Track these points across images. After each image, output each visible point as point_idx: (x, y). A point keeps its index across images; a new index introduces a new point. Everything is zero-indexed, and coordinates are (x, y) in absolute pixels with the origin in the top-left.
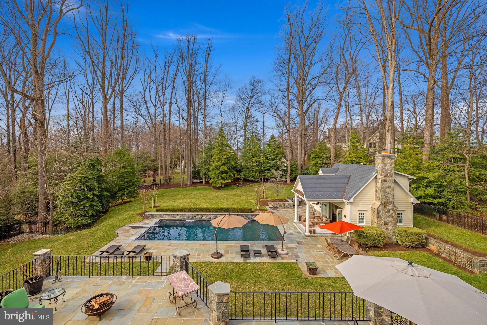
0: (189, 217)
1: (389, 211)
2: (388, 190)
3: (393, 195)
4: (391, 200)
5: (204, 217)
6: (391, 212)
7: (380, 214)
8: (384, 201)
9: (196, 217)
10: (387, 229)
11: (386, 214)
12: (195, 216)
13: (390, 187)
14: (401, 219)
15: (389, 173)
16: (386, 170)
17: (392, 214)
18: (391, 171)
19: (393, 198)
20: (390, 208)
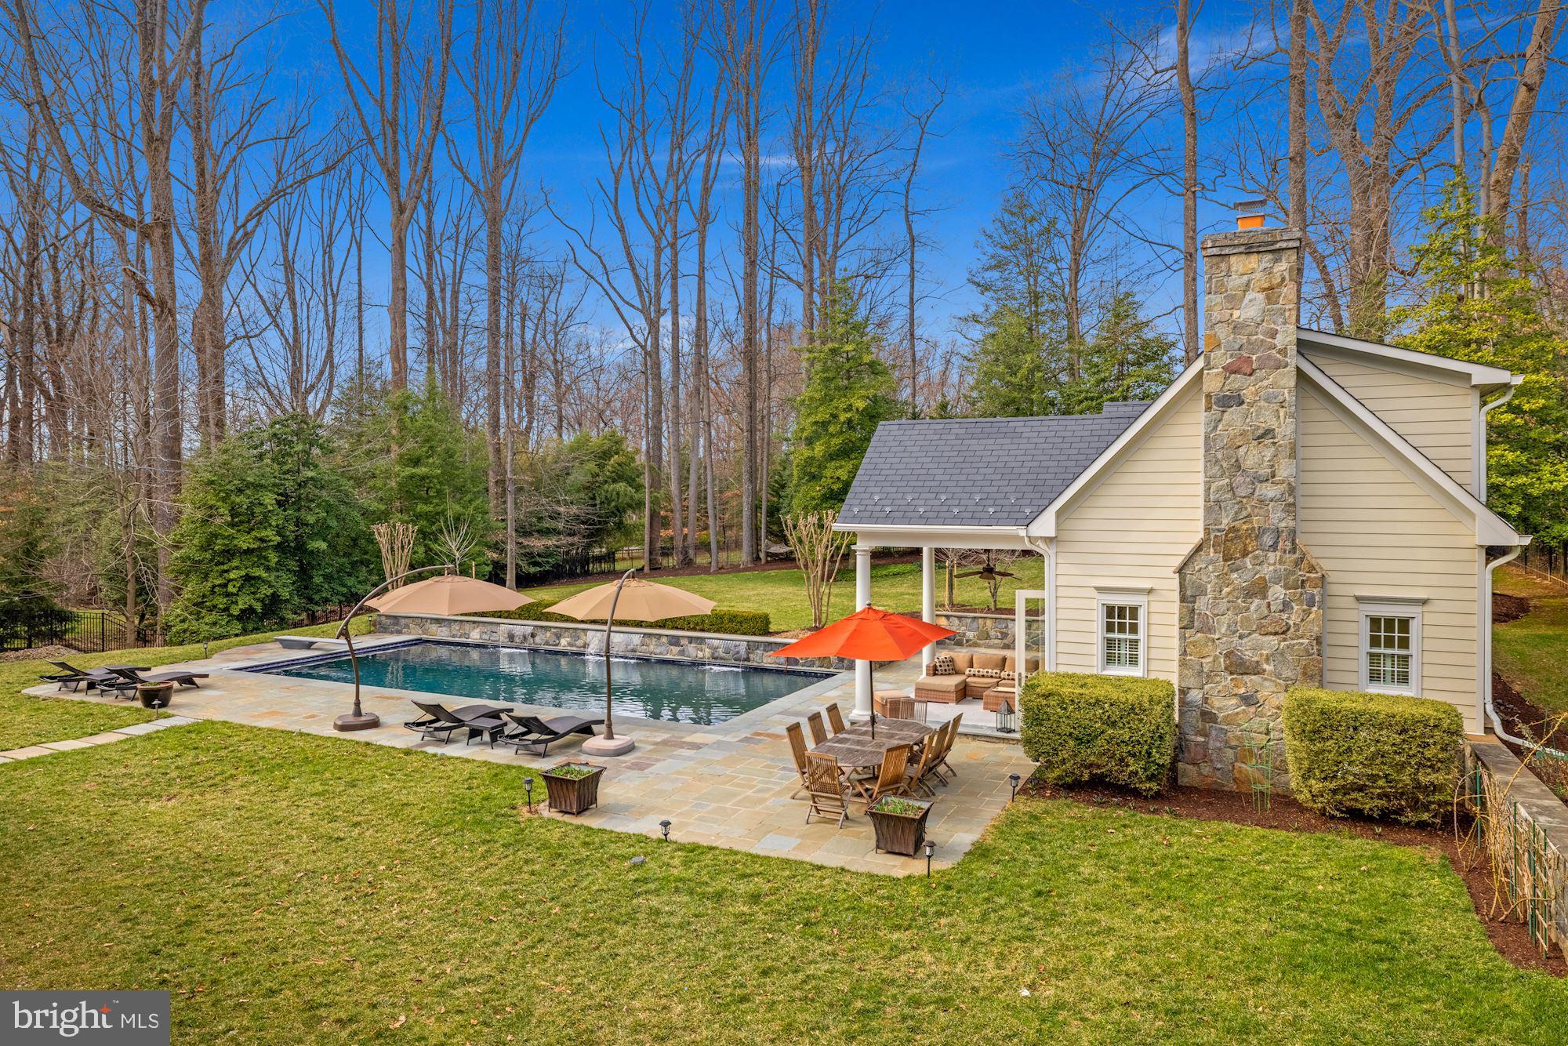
0: (511, 637)
1: (1259, 589)
2: (1254, 457)
3: (1292, 490)
4: (1277, 518)
5: (563, 642)
6: (1277, 592)
7: (1201, 605)
8: (1225, 522)
9: (538, 639)
10: (1248, 700)
11: (1238, 611)
12: (533, 635)
13: (1268, 433)
14: (1405, 659)
15: (1253, 346)
16: (1237, 328)
17: (1286, 606)
18: (1273, 334)
19: (1291, 508)
20: (1267, 571)
